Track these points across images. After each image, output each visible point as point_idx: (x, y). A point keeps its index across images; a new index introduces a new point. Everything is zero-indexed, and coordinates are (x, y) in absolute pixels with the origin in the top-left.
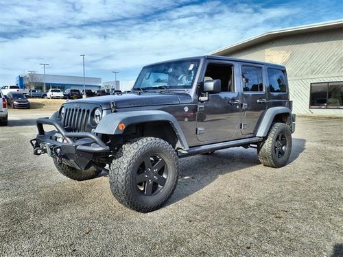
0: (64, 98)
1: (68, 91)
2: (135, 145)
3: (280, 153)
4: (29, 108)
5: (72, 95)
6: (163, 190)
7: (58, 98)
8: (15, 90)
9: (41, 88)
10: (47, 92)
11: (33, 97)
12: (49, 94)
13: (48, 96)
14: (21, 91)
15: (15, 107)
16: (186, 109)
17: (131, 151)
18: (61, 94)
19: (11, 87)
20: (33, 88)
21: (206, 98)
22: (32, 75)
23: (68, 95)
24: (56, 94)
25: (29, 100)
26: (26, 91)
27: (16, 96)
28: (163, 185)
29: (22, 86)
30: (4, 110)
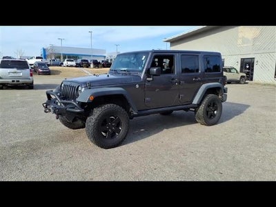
0: (76, 67)
1: (79, 61)
2: (100, 109)
3: (211, 115)
4: (49, 74)
5: (82, 64)
6: (118, 136)
7: (71, 66)
8: (40, 60)
9: (60, 58)
10: (64, 61)
11: (53, 65)
12: (65, 63)
13: (64, 65)
14: (44, 61)
15: (40, 74)
16: (137, 86)
17: (97, 112)
18: (74, 63)
19: (37, 58)
20: (53, 58)
21: (151, 79)
22: (53, 47)
23: (79, 64)
24: (70, 63)
25: (51, 68)
26: (48, 61)
27: (40, 65)
28: (119, 133)
29: (45, 57)
30: (31, 78)
